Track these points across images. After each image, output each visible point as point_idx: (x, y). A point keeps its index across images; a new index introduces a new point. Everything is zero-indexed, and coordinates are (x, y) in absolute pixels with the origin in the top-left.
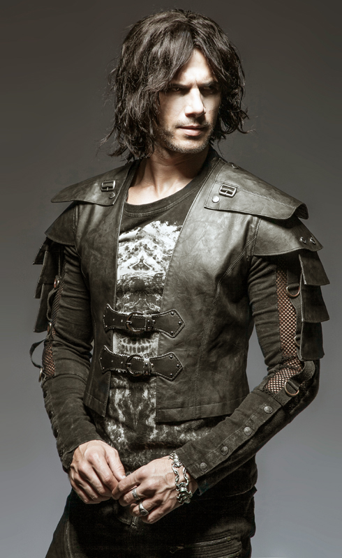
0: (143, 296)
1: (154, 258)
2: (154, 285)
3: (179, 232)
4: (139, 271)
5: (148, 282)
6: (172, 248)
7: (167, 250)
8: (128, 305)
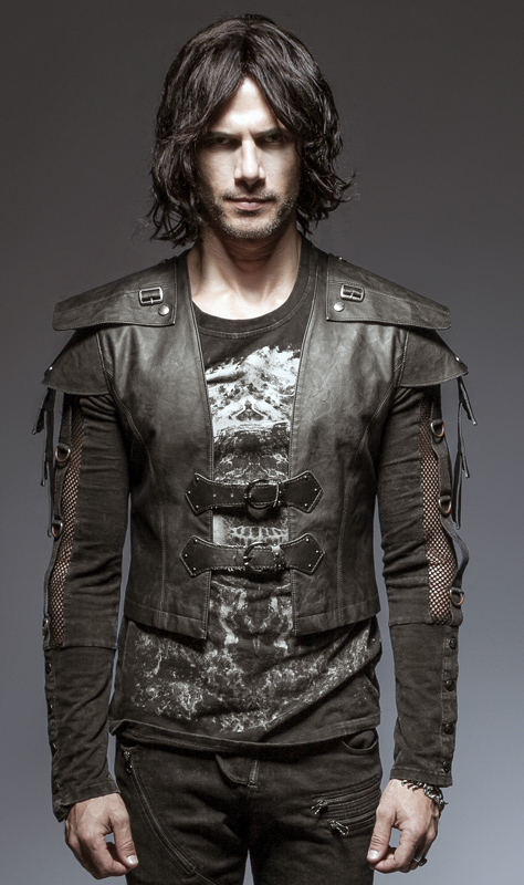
0: (254, 459)
1: (268, 401)
2: (275, 441)
3: (297, 360)
4: (247, 422)
5: (264, 438)
6: (293, 383)
7: (285, 388)
8: (232, 472)
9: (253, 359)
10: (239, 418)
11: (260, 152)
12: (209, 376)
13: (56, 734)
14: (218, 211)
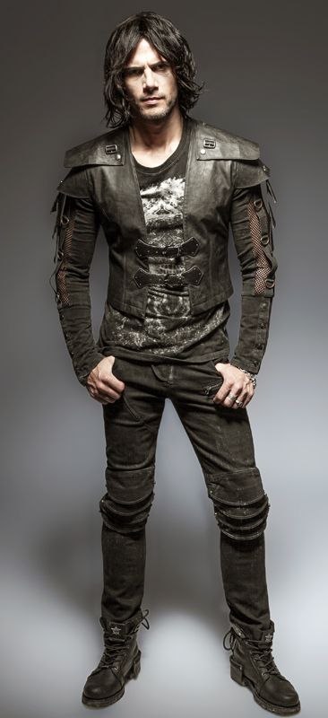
0: (166, 232)
1: (171, 205)
2: (175, 223)
3: (184, 183)
4: (161, 215)
5: (170, 222)
6: (183, 195)
7: (179, 197)
9: (164, 185)
10: (158, 213)
11: (155, 74)
12: (142, 193)
13: (72, 347)
14: (138, 108)
